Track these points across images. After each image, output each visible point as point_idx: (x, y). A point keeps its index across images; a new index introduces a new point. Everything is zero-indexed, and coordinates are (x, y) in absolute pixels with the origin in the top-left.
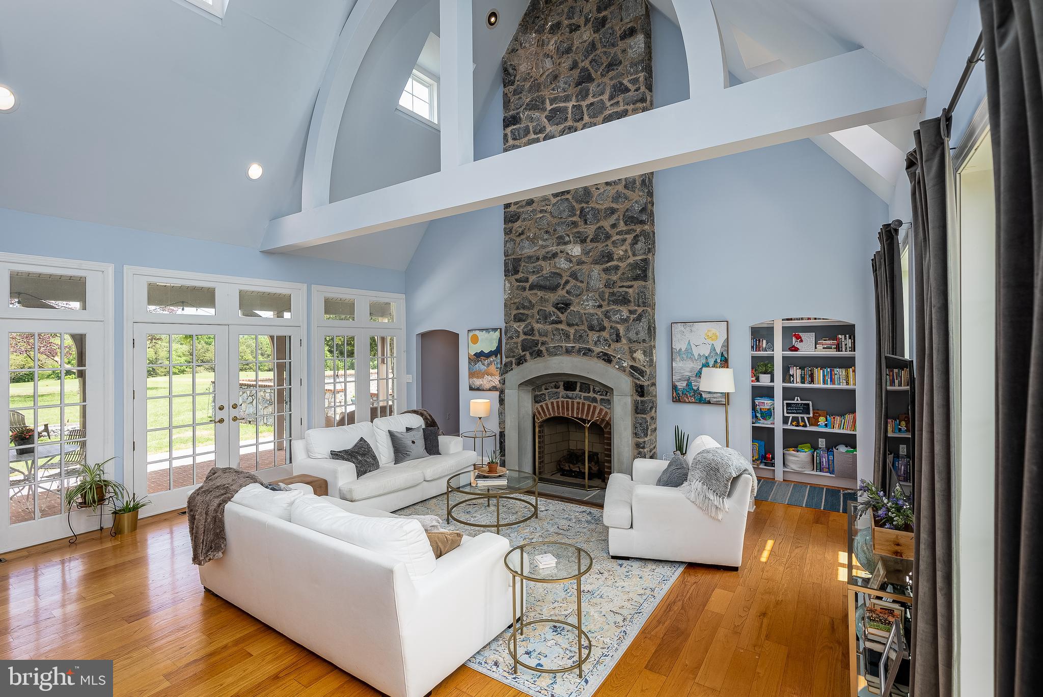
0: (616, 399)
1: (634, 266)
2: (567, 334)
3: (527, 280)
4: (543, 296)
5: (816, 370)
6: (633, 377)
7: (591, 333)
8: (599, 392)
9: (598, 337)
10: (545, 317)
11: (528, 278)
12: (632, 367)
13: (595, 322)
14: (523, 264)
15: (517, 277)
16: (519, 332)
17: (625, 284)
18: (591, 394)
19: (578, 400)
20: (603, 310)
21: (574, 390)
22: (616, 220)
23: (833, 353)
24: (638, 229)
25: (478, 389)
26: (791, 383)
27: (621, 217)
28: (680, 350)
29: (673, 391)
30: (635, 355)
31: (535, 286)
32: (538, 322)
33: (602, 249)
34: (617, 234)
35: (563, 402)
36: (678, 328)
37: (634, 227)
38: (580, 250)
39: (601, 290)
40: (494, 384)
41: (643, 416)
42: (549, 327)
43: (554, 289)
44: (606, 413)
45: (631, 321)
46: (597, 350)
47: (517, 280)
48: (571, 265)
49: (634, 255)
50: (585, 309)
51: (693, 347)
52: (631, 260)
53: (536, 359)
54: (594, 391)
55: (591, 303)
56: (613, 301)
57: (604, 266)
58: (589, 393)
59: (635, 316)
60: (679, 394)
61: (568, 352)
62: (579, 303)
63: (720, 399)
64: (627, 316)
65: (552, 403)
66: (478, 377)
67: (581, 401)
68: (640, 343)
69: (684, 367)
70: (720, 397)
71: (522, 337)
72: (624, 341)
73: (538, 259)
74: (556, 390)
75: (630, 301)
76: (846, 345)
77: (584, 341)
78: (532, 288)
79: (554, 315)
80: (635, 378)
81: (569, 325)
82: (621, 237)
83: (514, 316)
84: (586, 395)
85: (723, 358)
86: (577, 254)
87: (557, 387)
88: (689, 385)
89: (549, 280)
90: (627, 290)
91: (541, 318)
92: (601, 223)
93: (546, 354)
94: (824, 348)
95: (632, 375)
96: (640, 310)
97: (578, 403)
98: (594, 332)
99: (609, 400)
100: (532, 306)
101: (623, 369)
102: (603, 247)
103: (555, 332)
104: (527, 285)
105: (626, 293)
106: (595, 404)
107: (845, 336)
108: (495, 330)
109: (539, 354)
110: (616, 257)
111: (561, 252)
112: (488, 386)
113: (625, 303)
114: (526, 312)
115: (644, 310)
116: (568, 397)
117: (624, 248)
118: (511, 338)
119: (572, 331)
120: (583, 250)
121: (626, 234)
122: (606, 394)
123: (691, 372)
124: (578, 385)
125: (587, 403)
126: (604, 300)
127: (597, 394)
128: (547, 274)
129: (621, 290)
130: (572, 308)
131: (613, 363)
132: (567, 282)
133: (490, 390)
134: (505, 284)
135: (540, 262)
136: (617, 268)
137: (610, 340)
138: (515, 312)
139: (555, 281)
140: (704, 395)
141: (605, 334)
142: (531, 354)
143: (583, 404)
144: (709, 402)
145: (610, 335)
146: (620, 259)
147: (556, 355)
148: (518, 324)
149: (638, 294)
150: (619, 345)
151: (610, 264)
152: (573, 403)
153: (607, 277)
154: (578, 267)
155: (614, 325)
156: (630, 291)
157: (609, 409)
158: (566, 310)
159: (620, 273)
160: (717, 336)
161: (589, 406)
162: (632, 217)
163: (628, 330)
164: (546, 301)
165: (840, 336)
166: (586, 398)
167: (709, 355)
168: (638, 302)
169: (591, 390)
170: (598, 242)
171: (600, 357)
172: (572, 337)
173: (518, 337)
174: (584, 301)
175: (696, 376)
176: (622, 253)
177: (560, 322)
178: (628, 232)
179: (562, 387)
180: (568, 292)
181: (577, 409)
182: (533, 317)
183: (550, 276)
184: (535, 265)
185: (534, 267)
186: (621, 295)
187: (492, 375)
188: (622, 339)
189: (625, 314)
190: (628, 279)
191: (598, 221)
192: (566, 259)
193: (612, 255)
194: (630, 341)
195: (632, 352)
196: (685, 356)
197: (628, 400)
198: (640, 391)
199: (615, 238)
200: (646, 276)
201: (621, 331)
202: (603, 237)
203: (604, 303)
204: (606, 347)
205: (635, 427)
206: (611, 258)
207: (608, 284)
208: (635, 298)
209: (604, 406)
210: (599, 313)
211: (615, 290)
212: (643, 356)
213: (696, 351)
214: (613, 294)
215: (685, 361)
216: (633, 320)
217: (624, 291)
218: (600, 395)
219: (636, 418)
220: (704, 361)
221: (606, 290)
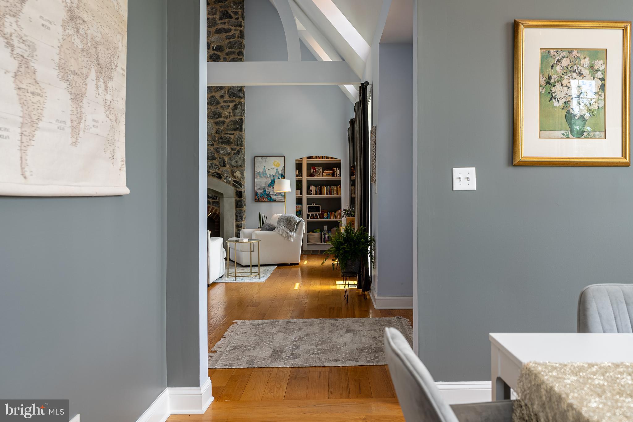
0: (225, 200)
1: (235, 122)
5: (323, 187)
6: (235, 187)
8: (211, 197)
9: (211, 164)
12: (234, 181)
13: (210, 154)
17: (229, 132)
20: (215, 147)
22: (224, 93)
23: (330, 178)
24: (237, 101)
26: (310, 194)
27: (227, 92)
28: (260, 172)
29: (255, 195)
30: (235, 174)
33: (214, 110)
34: (224, 102)
36: (258, 160)
37: (234, 99)
39: (213, 135)
41: (240, 209)
44: (216, 210)
45: (232, 155)
46: (212, 171)
49: (234, 115)
51: (267, 170)
52: (232, 119)
56: (221, 142)
57: (216, 120)
59: (235, 152)
60: (258, 197)
63: (281, 199)
64: (230, 152)
68: (238, 167)
69: (262, 182)
70: (281, 197)
72: (228, 166)
75: (232, 143)
76: (337, 173)
80: (237, 187)
82: (226, 104)
85: (282, 176)
88: (264, 191)
90: (230, 136)
92: (214, 94)
94: (327, 175)
95: (234, 185)
96: (238, 148)
98: (209, 161)
99: (218, 202)
101: (228, 182)
102: (215, 109)
105: (230, 137)
106: (209, 205)
107: (336, 169)
110: (223, 116)
113: (229, 144)
115: (240, 148)
117: (228, 110)
121: (230, 102)
122: (216, 198)
123: (265, 184)
126: (215, 141)
127: (210, 199)
129: (226, 136)
131: (222, 179)
136: (224, 122)
137: (219, 166)
140: (273, 197)
141: (216, 162)
144: (275, 201)
145: (219, 163)
146: (226, 117)
149: (237, 139)
150: (224, 168)
151: (219, 120)
153: (217, 127)
155: (221, 157)
156: (232, 137)
157: (218, 207)
159: (225, 125)
160: (279, 164)
162: (234, 93)
163: (230, 159)
165: (334, 169)
167: (275, 175)
168: (237, 143)
170: (212, 105)
171: (214, 175)
175: (268, 186)
176: (227, 114)
178: (231, 102)
186: (227, 139)
188: (227, 165)
189: (229, 150)
190: (231, 130)
191: (212, 92)
193: (220, 114)
194: (232, 166)
195: (233, 173)
196: (262, 176)
197: (233, 200)
198: (239, 194)
199: (222, 104)
200: (241, 129)
201: (226, 161)
202: (215, 103)
203: (215, 143)
204: (216, 170)
205: (236, 216)
206: (220, 116)
207: (218, 132)
208: (235, 141)
209: (215, 206)
210: (212, 149)
211: (222, 135)
212: (240, 174)
213: (268, 173)
214: (221, 138)
215: (262, 179)
216: (234, 154)
217: (228, 137)
218: (212, 199)
219: (236, 210)
220: (272, 178)
221: (216, 135)
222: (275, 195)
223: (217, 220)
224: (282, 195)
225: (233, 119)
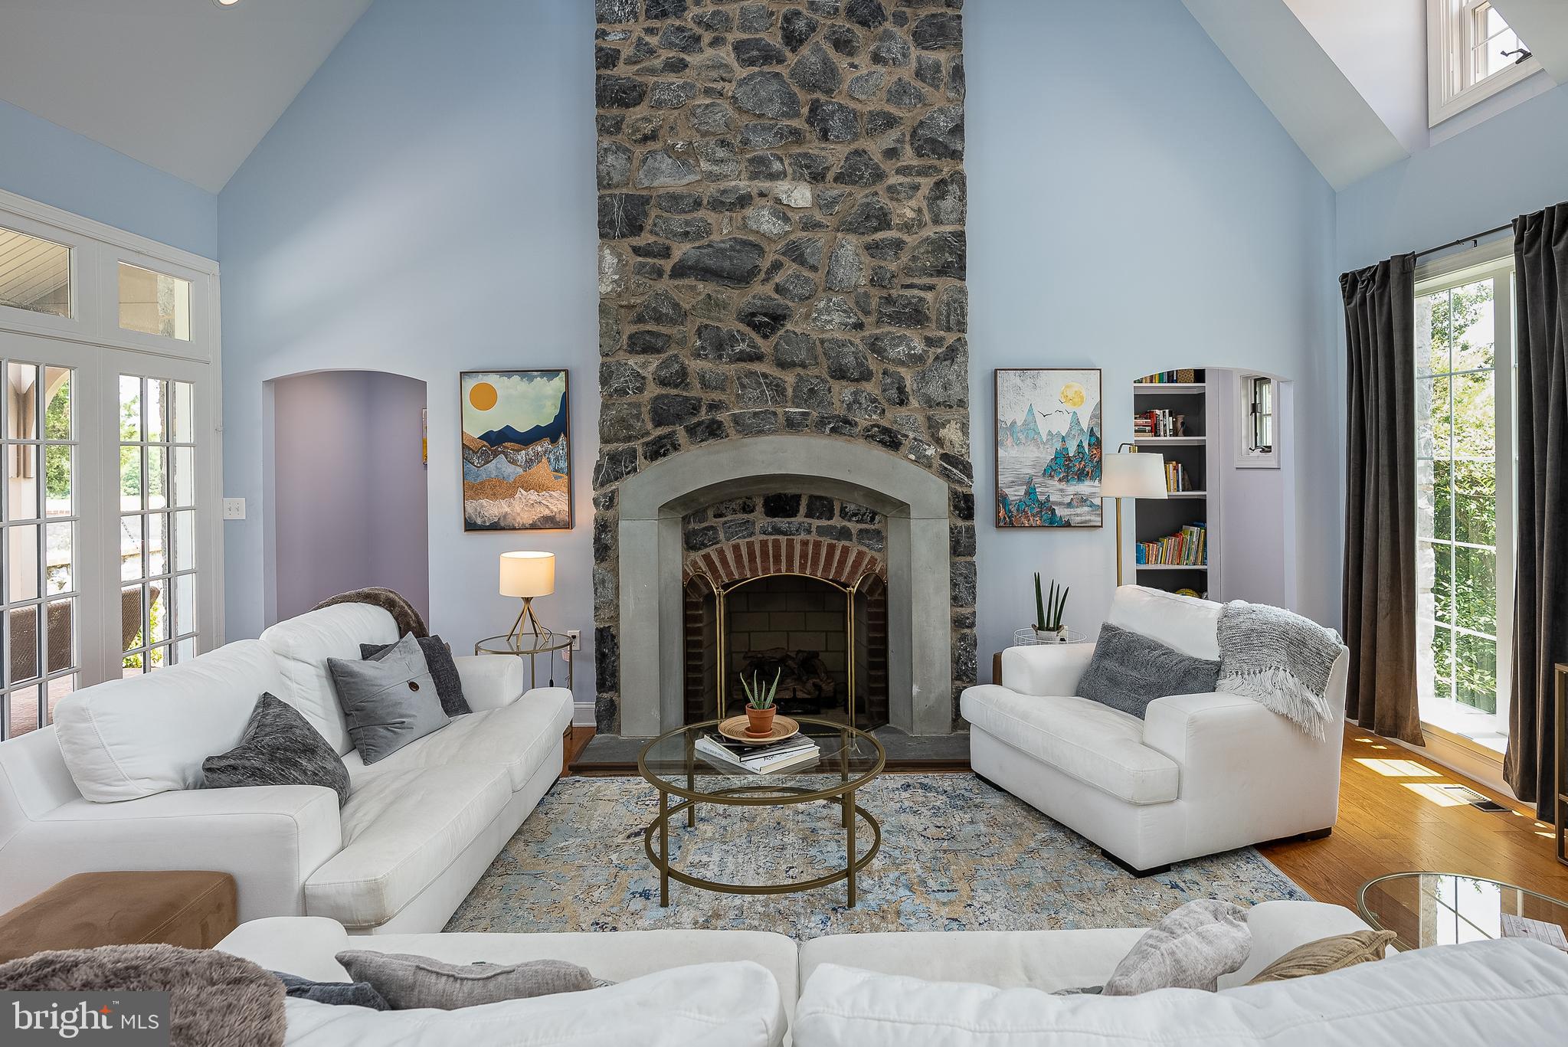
0: (915, 525)
1: (939, 245)
2: (776, 386)
3: (666, 253)
4: (714, 295)
6: (948, 476)
7: (837, 385)
8: (855, 515)
9: (855, 393)
10: (719, 345)
11: (668, 248)
12: (945, 457)
13: (850, 360)
14: (653, 213)
15: (641, 241)
16: (644, 378)
17: (916, 281)
18: (837, 522)
19: (803, 536)
20: (867, 333)
21: (794, 514)
22: (898, 141)
24: (946, 168)
25: (495, 527)
27: (908, 138)
28: (1014, 423)
29: (997, 506)
30: (943, 433)
31: (690, 268)
32: (699, 355)
33: (864, 200)
34: (898, 172)
35: (764, 544)
36: (1006, 381)
37: (936, 163)
38: (808, 194)
39: (861, 290)
40: (547, 512)
41: (968, 559)
42: (731, 369)
43: (742, 278)
44: (874, 561)
45: (930, 361)
46: (863, 420)
47: (637, 251)
48: (787, 228)
49: (937, 221)
50: (823, 330)
51: (1039, 418)
52: (930, 232)
53: (704, 444)
54: (844, 514)
55: (837, 318)
56: (890, 316)
57: (870, 239)
58: (830, 518)
59: (939, 351)
60: (1010, 511)
61: (792, 425)
62: (808, 316)
63: (1088, 518)
64: (923, 350)
65: (736, 548)
66: (494, 496)
67: (812, 538)
68: (951, 407)
71: (653, 391)
72: (914, 402)
73: (697, 204)
74: (746, 516)
75: (928, 319)
76: (1165, 426)
77: (821, 402)
78: (679, 271)
79: (743, 340)
80: (954, 481)
81: (782, 365)
82: (908, 180)
83: (630, 337)
84: (824, 523)
85: (1093, 440)
86: (801, 204)
87: (747, 509)
88: (1030, 492)
89: (731, 258)
90: (922, 294)
91: (707, 344)
92: (863, 144)
93: (732, 432)
95: (946, 475)
96: (951, 338)
97: (805, 543)
98: (844, 383)
99: (878, 532)
100: (680, 315)
101: (924, 462)
102: (867, 196)
103: (746, 381)
104: (668, 265)
105: (921, 299)
106: (847, 543)
107: (1164, 412)
108: (550, 373)
109: (714, 430)
110: (895, 221)
111: (762, 195)
112: (527, 518)
113: (919, 322)
114: (663, 329)
115: (959, 339)
116: (777, 531)
117: (913, 203)
118: (621, 392)
119: (789, 378)
120: (816, 198)
121: (919, 174)
122: (873, 519)
123: (1034, 466)
124: (804, 503)
125: (826, 541)
126: (867, 313)
127: (850, 521)
128: (723, 242)
129: (908, 293)
130: (789, 326)
131: (903, 449)
132: (777, 266)
133: (533, 527)
134: (601, 259)
135: (701, 214)
136: (898, 245)
137: (883, 401)
138: (634, 328)
139: (746, 261)
140: (1060, 512)
141: (870, 388)
142: (691, 431)
143: (817, 545)
144: (1068, 525)
145: (884, 391)
146: (907, 227)
147: (761, 432)
148: (641, 358)
149: (948, 304)
150: (903, 412)
151: (881, 235)
152: (790, 545)
153: (875, 263)
154: (805, 234)
155: (891, 368)
156: (929, 296)
157: (880, 550)
158: (774, 330)
159: (905, 258)
160: (1082, 398)
161: (831, 549)
162: (933, 141)
163: (923, 378)
164: (723, 306)
166: (821, 531)
167: (1068, 434)
168: (948, 322)
169: (837, 512)
170: (855, 183)
171: (872, 437)
172: (790, 392)
173: (640, 390)
174: (820, 313)
175: (1044, 474)
176: (909, 214)
177: (758, 358)
178: (923, 172)
179: (760, 508)
180: (778, 289)
181: (801, 558)
182: (682, 342)
183: (732, 249)
184: (688, 217)
185: (687, 223)
186: (910, 303)
187: (539, 488)
188: (911, 398)
189: (919, 347)
190: (924, 272)
191: (856, 137)
192: (775, 214)
193: (885, 216)
194: (930, 403)
195: (934, 427)
196: (1022, 437)
197: (944, 527)
198: (964, 506)
199: (894, 180)
200: (963, 268)
201: (908, 383)
202: (866, 175)
203: (869, 320)
204: (874, 417)
205: (954, 585)
206: (884, 222)
207: (878, 279)
208: (942, 314)
209: (868, 547)
210: (857, 341)
211: (894, 293)
212: (960, 434)
213: (1043, 428)
214: (889, 300)
215: (1022, 447)
216: (937, 358)
217: (914, 297)
218: (857, 522)
219: (953, 565)
220: (1058, 446)
221: (873, 291)
222: (1069, 505)
223: (876, 597)
224: (1092, 505)
225: (932, 234)
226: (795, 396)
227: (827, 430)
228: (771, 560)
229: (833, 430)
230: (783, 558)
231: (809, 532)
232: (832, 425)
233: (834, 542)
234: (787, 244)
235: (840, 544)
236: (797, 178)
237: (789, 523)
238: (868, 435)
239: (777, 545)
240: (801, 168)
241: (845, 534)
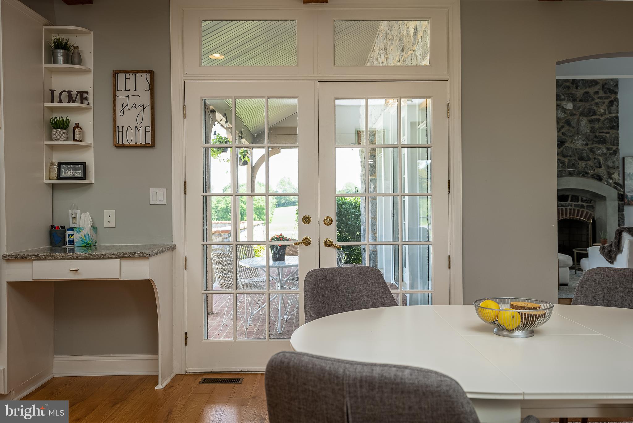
0: (608, 203)
1: (611, 120)
2: (563, 162)
7: (580, 162)
8: (585, 201)
9: (586, 165)
12: (614, 183)
13: (585, 155)
17: (604, 131)
18: (580, 203)
19: (570, 207)
20: (589, 147)
21: (567, 201)
22: (598, 89)
24: (613, 97)
27: (601, 88)
28: (630, 173)
30: (613, 176)
33: (589, 107)
34: (598, 98)
36: (627, 160)
37: (610, 95)
38: (572, 106)
39: (588, 134)
41: (622, 213)
44: (591, 215)
45: (608, 155)
48: (566, 116)
49: (610, 113)
50: (576, 146)
52: (608, 116)
54: (582, 201)
55: (580, 142)
56: (596, 141)
57: (590, 118)
58: (578, 202)
59: (611, 152)
60: (628, 200)
61: (570, 174)
62: (572, 142)
67: (573, 208)
68: (615, 168)
69: (632, 184)
75: (608, 142)
77: (576, 167)
80: (619, 190)
81: (564, 156)
82: (601, 100)
84: (576, 203)
86: (570, 108)
92: (588, 90)
95: (616, 188)
96: (614, 148)
97: (570, 209)
98: (582, 161)
99: (592, 206)
101: (609, 184)
102: (589, 106)
105: (606, 136)
106: (583, 209)
110: (598, 113)
113: (605, 143)
115: (617, 148)
116: (562, 206)
117: (603, 107)
119: (566, 160)
120: (574, 106)
122: (590, 202)
124: (570, 197)
125: (577, 209)
126: (589, 140)
127: (584, 203)
129: (602, 134)
130: (566, 145)
131: (603, 181)
132: (563, 127)
136: (598, 120)
137: (594, 167)
141: (590, 163)
143: (574, 210)
145: (595, 164)
146: (601, 115)
147: (561, 176)
149: (613, 138)
150: (600, 169)
151: (593, 117)
152: (566, 210)
153: (592, 125)
154: (571, 117)
155: (597, 157)
156: (608, 135)
157: (593, 211)
158: (562, 146)
159: (600, 123)
161: (578, 211)
162: (609, 89)
163: (606, 160)
166: (575, 206)
168: (614, 143)
169: (580, 200)
170: (586, 102)
172: (566, 164)
174: (575, 141)
176: (602, 111)
178: (606, 98)
180: (563, 134)
181: (569, 213)
186: (602, 138)
188: (602, 166)
189: (605, 150)
190: (607, 128)
191: (586, 88)
192: (562, 111)
193: (595, 111)
194: (608, 167)
195: (610, 174)
196: (632, 177)
197: (616, 204)
198: (622, 197)
199: (597, 100)
200: (618, 127)
201: (602, 161)
202: (590, 99)
204: (592, 172)
205: (619, 220)
206: (595, 114)
207: (593, 130)
208: (611, 140)
209: (589, 210)
210: (586, 149)
211: (597, 134)
212: (618, 176)
214: (596, 137)
215: (632, 181)
216: (610, 154)
217: (603, 136)
218: (586, 203)
219: (619, 215)
221: (591, 134)
226: (568, 166)
227: (581, 175)
228: (561, 214)
229: (583, 175)
230: (564, 214)
231: (572, 206)
232: (582, 174)
233: (579, 209)
234: (566, 120)
235: (581, 210)
236: (569, 100)
237: (566, 203)
238: (593, 177)
239: (562, 210)
240: (570, 97)
241: (582, 206)
